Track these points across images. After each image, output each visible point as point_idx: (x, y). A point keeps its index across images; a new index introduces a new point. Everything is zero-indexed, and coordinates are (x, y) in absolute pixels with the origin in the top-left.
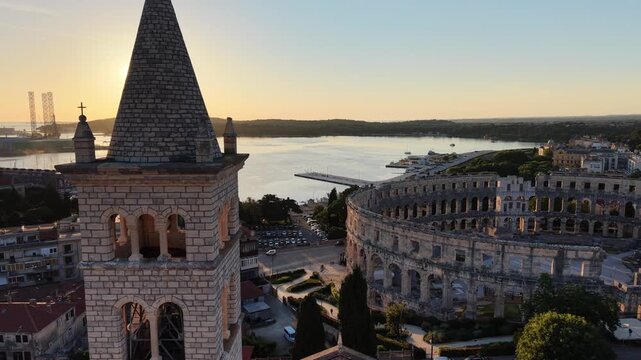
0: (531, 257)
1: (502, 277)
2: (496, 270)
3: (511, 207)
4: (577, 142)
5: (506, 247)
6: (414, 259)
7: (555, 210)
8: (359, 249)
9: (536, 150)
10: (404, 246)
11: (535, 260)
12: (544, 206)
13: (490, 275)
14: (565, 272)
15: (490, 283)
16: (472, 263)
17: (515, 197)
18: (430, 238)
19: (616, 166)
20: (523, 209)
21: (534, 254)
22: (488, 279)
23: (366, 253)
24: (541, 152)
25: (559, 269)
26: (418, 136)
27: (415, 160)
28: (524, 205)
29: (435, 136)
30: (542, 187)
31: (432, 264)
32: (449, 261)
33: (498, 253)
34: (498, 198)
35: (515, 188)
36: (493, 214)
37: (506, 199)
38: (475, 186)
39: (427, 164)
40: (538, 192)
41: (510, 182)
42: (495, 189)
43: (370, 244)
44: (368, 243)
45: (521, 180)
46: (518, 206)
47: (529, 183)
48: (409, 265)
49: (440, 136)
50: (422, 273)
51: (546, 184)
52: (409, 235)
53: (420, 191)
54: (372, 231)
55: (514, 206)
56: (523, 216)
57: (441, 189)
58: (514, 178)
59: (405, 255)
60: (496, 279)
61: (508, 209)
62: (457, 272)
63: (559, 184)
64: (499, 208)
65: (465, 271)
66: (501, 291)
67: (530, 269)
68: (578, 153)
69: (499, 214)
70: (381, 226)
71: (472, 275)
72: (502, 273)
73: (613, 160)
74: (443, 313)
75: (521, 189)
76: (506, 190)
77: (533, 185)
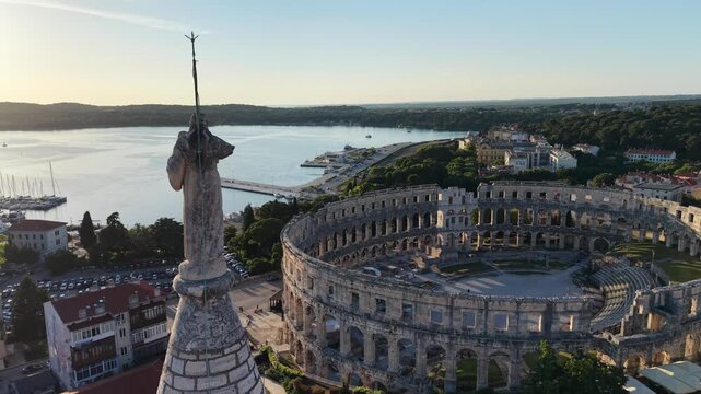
0: (518, 313)
1: (485, 339)
2: (478, 331)
3: (453, 221)
4: (496, 134)
5: (490, 303)
6: (380, 321)
7: (498, 223)
8: (305, 306)
9: (456, 142)
10: (366, 305)
11: (522, 317)
12: (487, 218)
13: (472, 337)
14: (554, 327)
15: (471, 345)
16: (451, 323)
17: (457, 210)
18: (399, 294)
19: (538, 161)
20: (466, 224)
21: (522, 309)
22: (469, 342)
23: (316, 312)
24: (462, 146)
25: (546, 325)
26: (329, 125)
27: (332, 157)
28: (466, 219)
29: (347, 125)
30: (484, 199)
31: (403, 327)
32: (423, 323)
33: (481, 310)
34: (440, 213)
35: (457, 200)
36: (436, 231)
37: (448, 214)
38: (416, 201)
39: (346, 162)
40: (481, 204)
41: (452, 195)
42: (436, 203)
43: (321, 301)
44: (319, 300)
45: (463, 191)
46: (461, 221)
47: (471, 194)
48: (373, 328)
49: (352, 125)
50: (390, 338)
51: (488, 194)
52: (372, 291)
53: (358, 211)
54: (323, 285)
55: (457, 220)
56: (466, 231)
57: (380, 208)
58: (456, 190)
59: (368, 317)
60: (479, 341)
61: (450, 224)
62: (433, 335)
63: (501, 194)
64: (440, 224)
65: (443, 333)
66: (485, 354)
67: (517, 328)
68: (502, 148)
69: (441, 230)
70: (335, 280)
71: (451, 339)
72: (485, 334)
73: (536, 155)
74: (418, 384)
75: (463, 202)
76: (447, 204)
77: (475, 196)
